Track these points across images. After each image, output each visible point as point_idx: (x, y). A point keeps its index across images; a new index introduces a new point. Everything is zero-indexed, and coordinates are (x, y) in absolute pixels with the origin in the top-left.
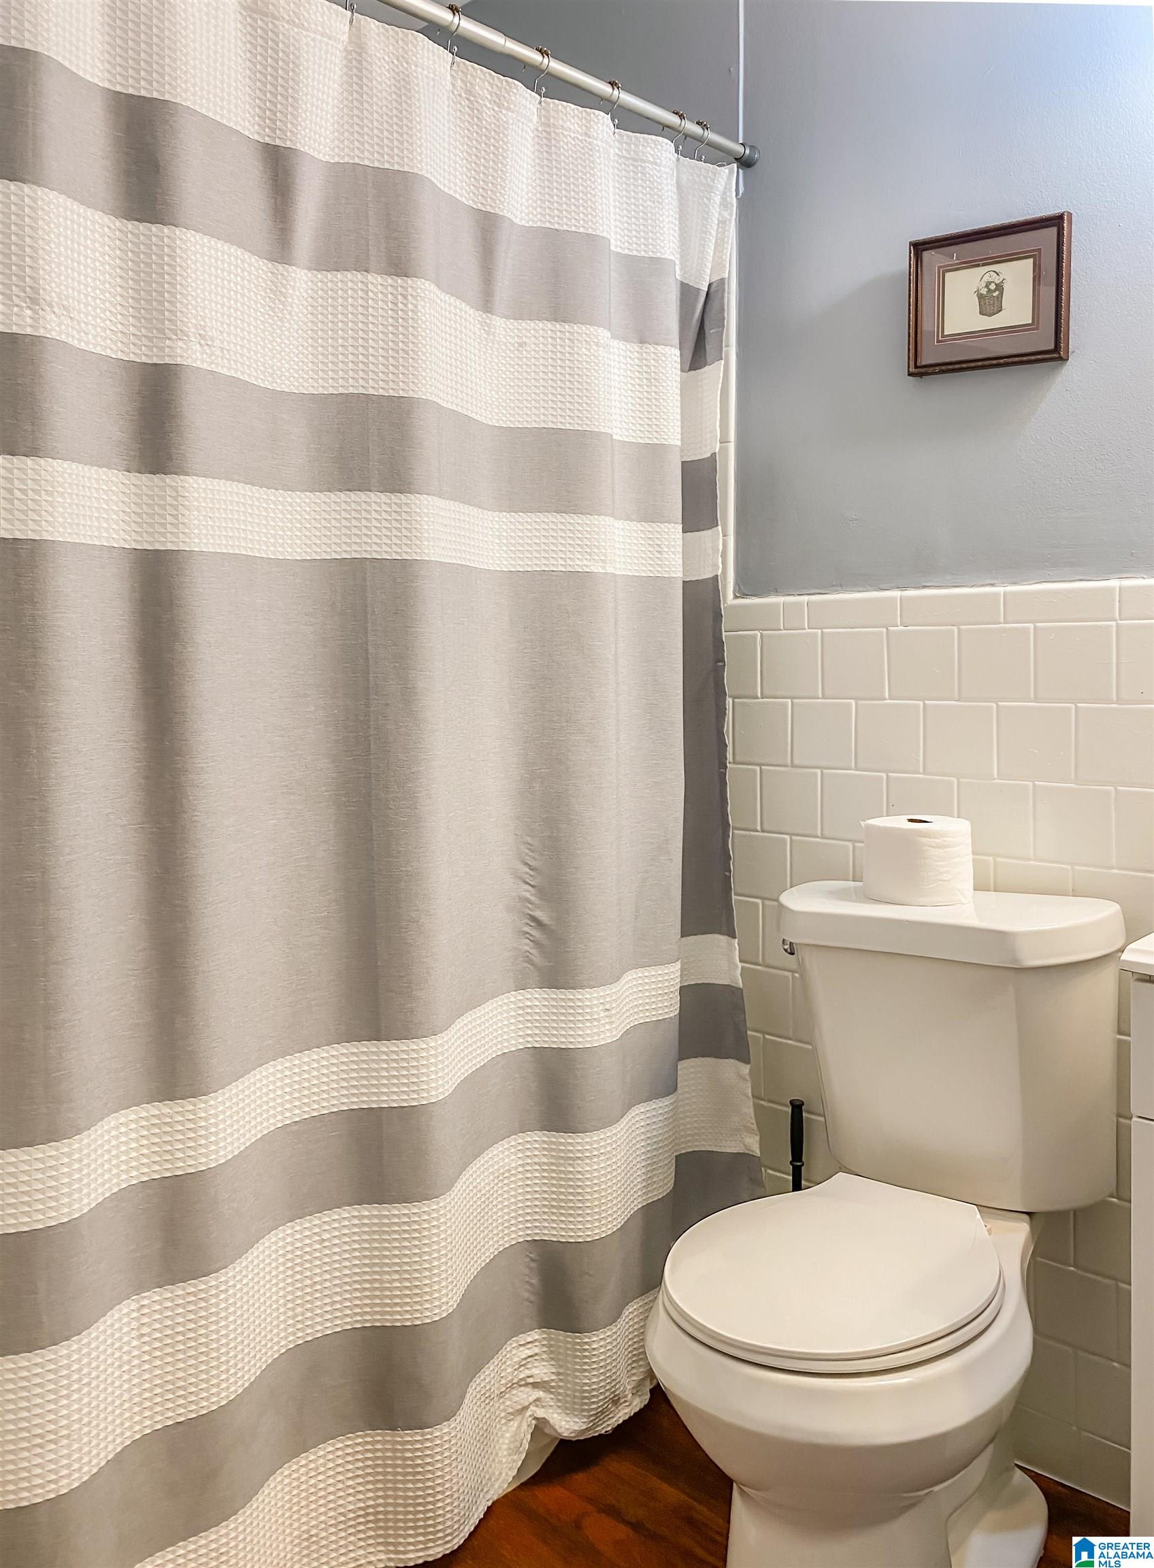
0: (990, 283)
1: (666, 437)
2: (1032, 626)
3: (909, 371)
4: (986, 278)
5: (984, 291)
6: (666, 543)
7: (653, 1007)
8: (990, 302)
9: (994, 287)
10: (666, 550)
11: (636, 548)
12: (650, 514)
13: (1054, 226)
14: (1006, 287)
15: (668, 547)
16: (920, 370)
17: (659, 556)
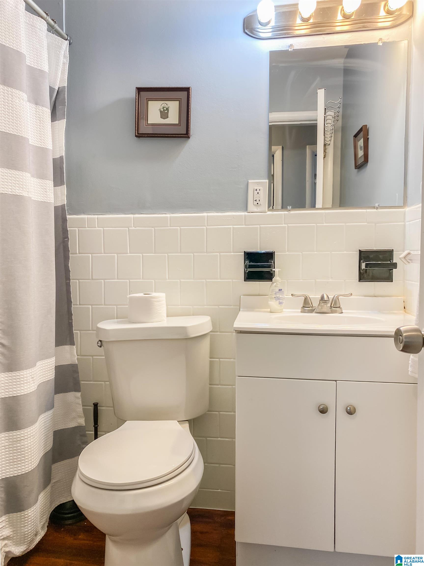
0: (164, 107)
1: (47, 145)
2: (179, 228)
3: (135, 134)
4: (163, 105)
5: (162, 110)
6: (48, 188)
7: (46, 375)
8: (164, 114)
9: (166, 109)
10: (48, 191)
11: (36, 189)
12: (41, 176)
13: (186, 91)
14: (169, 109)
15: (49, 190)
16: (139, 136)
17: (46, 193)
